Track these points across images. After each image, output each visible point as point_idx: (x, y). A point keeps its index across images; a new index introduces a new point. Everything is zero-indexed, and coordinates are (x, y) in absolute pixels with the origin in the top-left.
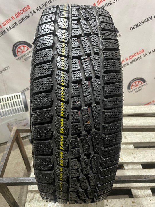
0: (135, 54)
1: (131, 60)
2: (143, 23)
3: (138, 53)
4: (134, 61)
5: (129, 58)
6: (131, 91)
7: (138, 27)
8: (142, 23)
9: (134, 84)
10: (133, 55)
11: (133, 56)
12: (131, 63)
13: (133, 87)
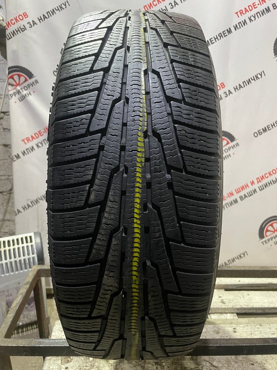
0: (266, 174)
1: (260, 184)
2: (274, 127)
3: (271, 173)
4: (266, 187)
5: (256, 181)
7: (267, 133)
8: (272, 126)
9: (270, 228)
10: (263, 176)
11: (263, 178)
12: (260, 190)
13: (268, 233)
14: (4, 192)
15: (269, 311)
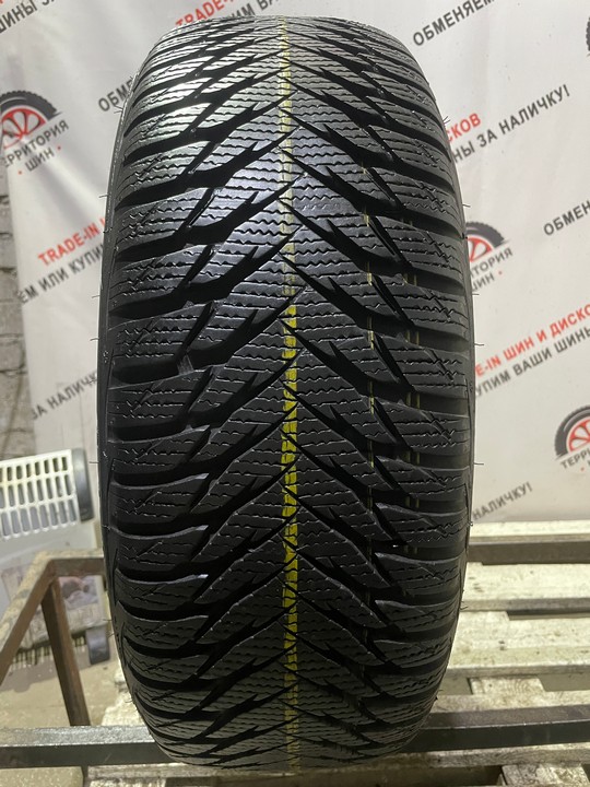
0: (572, 315)
1: (559, 338)
3: (584, 313)
4: (571, 344)
5: (551, 332)
6: (570, 461)
7: (573, 224)
8: (585, 208)
9: (580, 433)
10: (564, 321)
11: (564, 324)
12: (559, 351)
13: (576, 444)
14: (9, 370)
15: (576, 606)
